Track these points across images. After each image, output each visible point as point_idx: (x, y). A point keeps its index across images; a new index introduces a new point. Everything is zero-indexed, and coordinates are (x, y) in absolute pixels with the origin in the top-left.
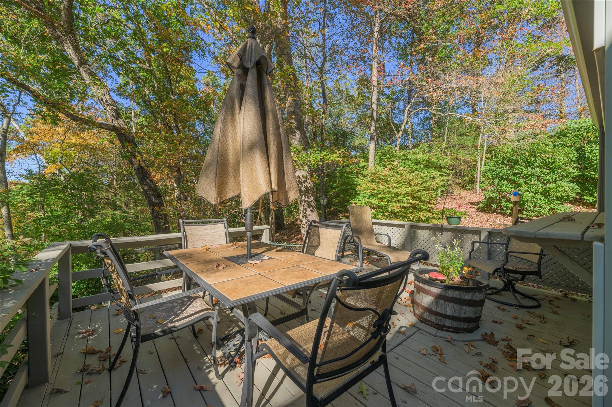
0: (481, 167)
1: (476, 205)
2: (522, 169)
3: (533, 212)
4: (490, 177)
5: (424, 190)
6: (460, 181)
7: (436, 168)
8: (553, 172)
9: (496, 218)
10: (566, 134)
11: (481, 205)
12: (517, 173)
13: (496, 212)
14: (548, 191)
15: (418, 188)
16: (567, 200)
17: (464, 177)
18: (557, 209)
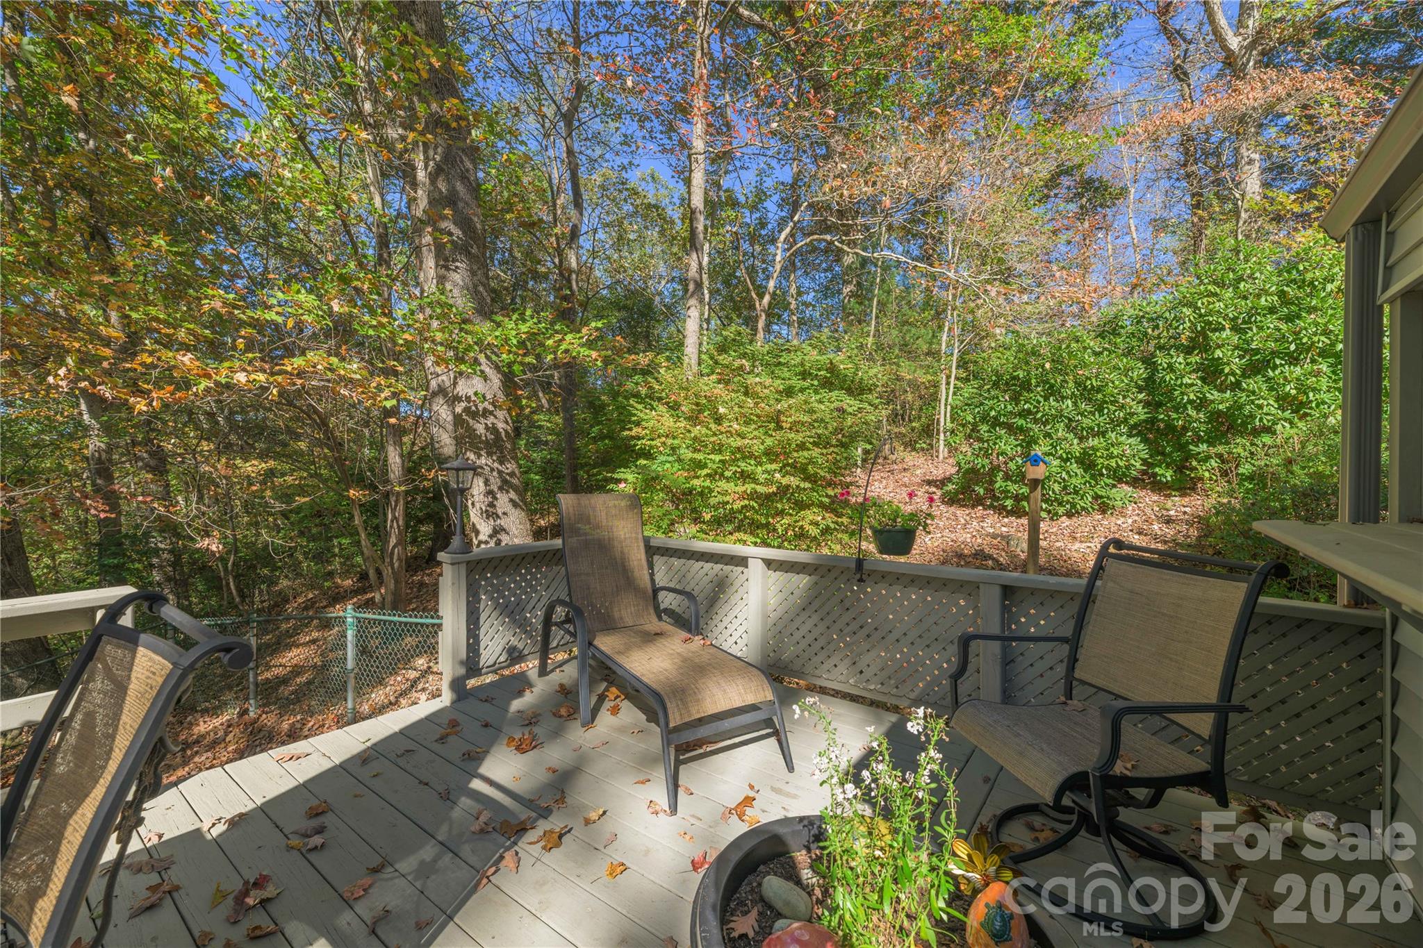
0: (947, 400)
1: (937, 487)
2: (1039, 402)
3: (1060, 504)
4: (970, 418)
5: (814, 444)
6: (903, 430)
7: (850, 391)
8: (1101, 410)
9: (983, 519)
10: (1114, 329)
11: (950, 487)
12: (1029, 412)
13: (982, 504)
14: (1090, 455)
15: (799, 438)
16: (1126, 476)
17: (910, 421)
18: (1108, 498)
